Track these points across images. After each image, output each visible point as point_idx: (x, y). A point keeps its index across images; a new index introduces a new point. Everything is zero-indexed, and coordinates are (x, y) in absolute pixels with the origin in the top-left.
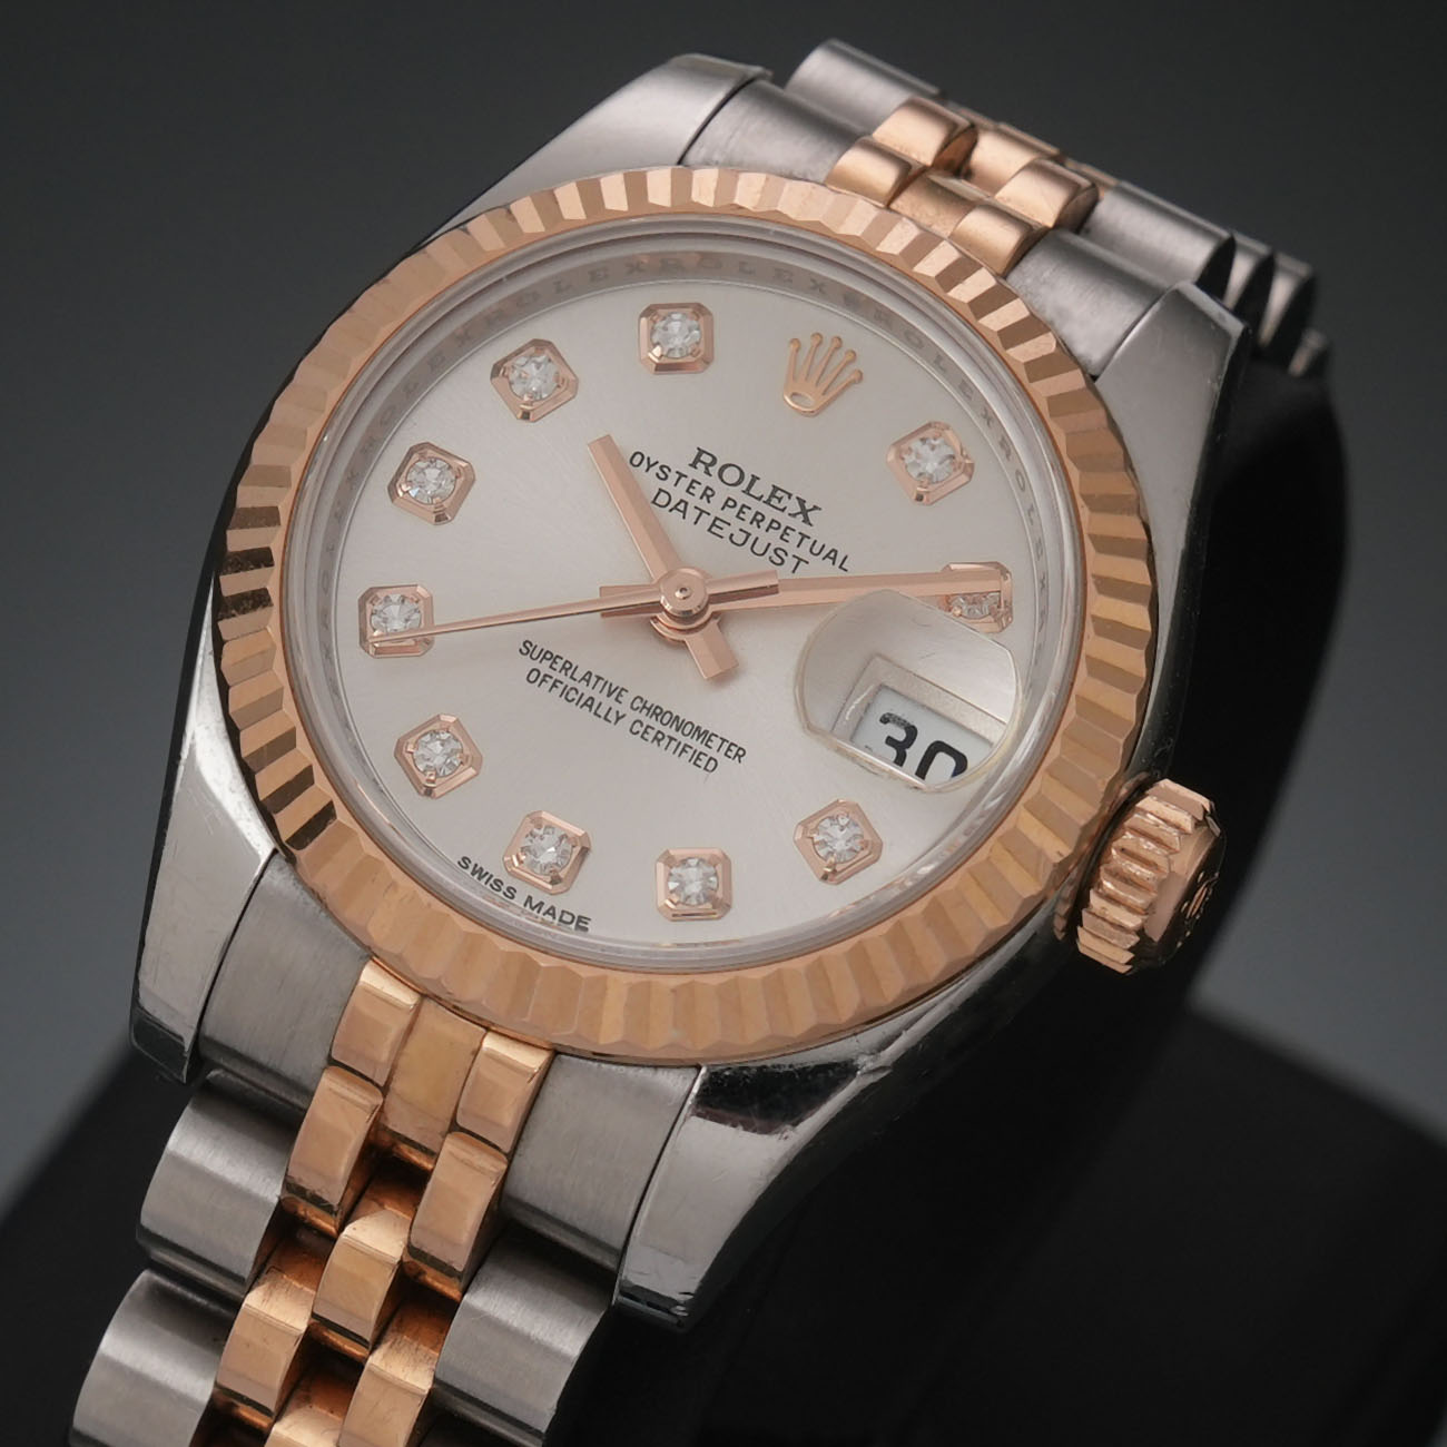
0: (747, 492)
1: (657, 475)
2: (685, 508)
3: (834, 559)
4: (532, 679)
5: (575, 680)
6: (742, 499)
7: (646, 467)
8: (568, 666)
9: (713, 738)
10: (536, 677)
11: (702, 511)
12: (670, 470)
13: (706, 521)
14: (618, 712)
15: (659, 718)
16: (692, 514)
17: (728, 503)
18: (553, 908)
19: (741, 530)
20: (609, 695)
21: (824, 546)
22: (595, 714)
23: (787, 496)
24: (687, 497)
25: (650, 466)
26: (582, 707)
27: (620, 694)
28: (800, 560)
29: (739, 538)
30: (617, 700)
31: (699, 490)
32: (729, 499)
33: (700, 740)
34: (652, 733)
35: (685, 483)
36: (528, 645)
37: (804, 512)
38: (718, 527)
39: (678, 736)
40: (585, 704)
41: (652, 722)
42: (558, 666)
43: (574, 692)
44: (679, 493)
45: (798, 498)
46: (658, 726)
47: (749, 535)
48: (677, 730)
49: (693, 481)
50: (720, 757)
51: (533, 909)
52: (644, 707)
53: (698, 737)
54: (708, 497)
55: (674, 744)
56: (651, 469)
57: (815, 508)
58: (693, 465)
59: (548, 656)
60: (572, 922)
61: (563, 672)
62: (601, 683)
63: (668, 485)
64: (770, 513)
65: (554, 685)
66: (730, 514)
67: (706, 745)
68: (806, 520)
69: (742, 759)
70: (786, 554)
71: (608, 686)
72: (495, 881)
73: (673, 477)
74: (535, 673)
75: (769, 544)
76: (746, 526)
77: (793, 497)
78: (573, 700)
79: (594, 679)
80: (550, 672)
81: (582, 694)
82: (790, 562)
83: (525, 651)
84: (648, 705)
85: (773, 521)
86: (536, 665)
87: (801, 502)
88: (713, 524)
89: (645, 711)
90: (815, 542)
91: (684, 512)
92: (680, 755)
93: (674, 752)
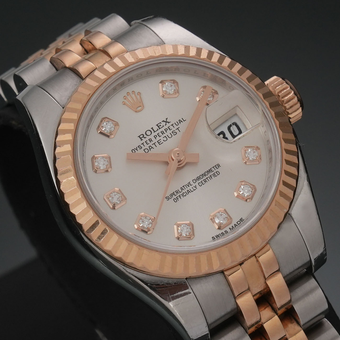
0: (155, 132)
1: (140, 149)
2: (151, 147)
3: (181, 121)
4: (176, 201)
5: (181, 192)
6: (156, 133)
7: (137, 151)
8: (177, 192)
9: (211, 169)
10: (176, 200)
11: (154, 144)
12: (140, 146)
13: (157, 144)
14: (194, 187)
15: (200, 178)
16: (153, 146)
17: (155, 137)
18: (235, 225)
19: (163, 138)
20: (189, 186)
21: (177, 122)
22: (192, 192)
23: (160, 124)
24: (149, 145)
25: (137, 149)
26: (189, 194)
27: (190, 184)
28: (178, 129)
29: (165, 139)
30: (191, 185)
31: (148, 142)
32: (154, 136)
33: (210, 172)
34: (203, 182)
35: (145, 144)
36: (167, 198)
37: (166, 122)
38: (160, 142)
39: (207, 176)
40: (188, 193)
41: (200, 180)
42: (176, 194)
43: (184, 194)
44: (147, 146)
45: (162, 121)
46: (202, 180)
47: (165, 137)
48: (205, 176)
49: (146, 142)
50: (217, 170)
51: (232, 229)
52: (196, 180)
53: (210, 173)
54: (151, 140)
55: (208, 178)
56: (138, 149)
57: (167, 119)
58: (142, 140)
59: (172, 195)
60: (240, 222)
61: (178, 193)
62: (185, 186)
63: (143, 148)
64: (163, 129)
65: (180, 197)
66: (158, 138)
67: (212, 172)
68: (169, 123)
69: (220, 165)
70: (175, 131)
71: (186, 185)
72: (222, 234)
73: (142, 146)
74: (175, 200)
75: (170, 133)
76: (163, 136)
77: (161, 122)
78: (186, 195)
79: (183, 188)
80: (176, 196)
81: (186, 192)
82: (177, 131)
83: (168, 199)
84: (196, 179)
85: (165, 130)
86: (173, 198)
87: (163, 121)
88: (159, 143)
89: (197, 181)
90: (175, 123)
91: (152, 148)
92: (212, 178)
93: (211, 179)
